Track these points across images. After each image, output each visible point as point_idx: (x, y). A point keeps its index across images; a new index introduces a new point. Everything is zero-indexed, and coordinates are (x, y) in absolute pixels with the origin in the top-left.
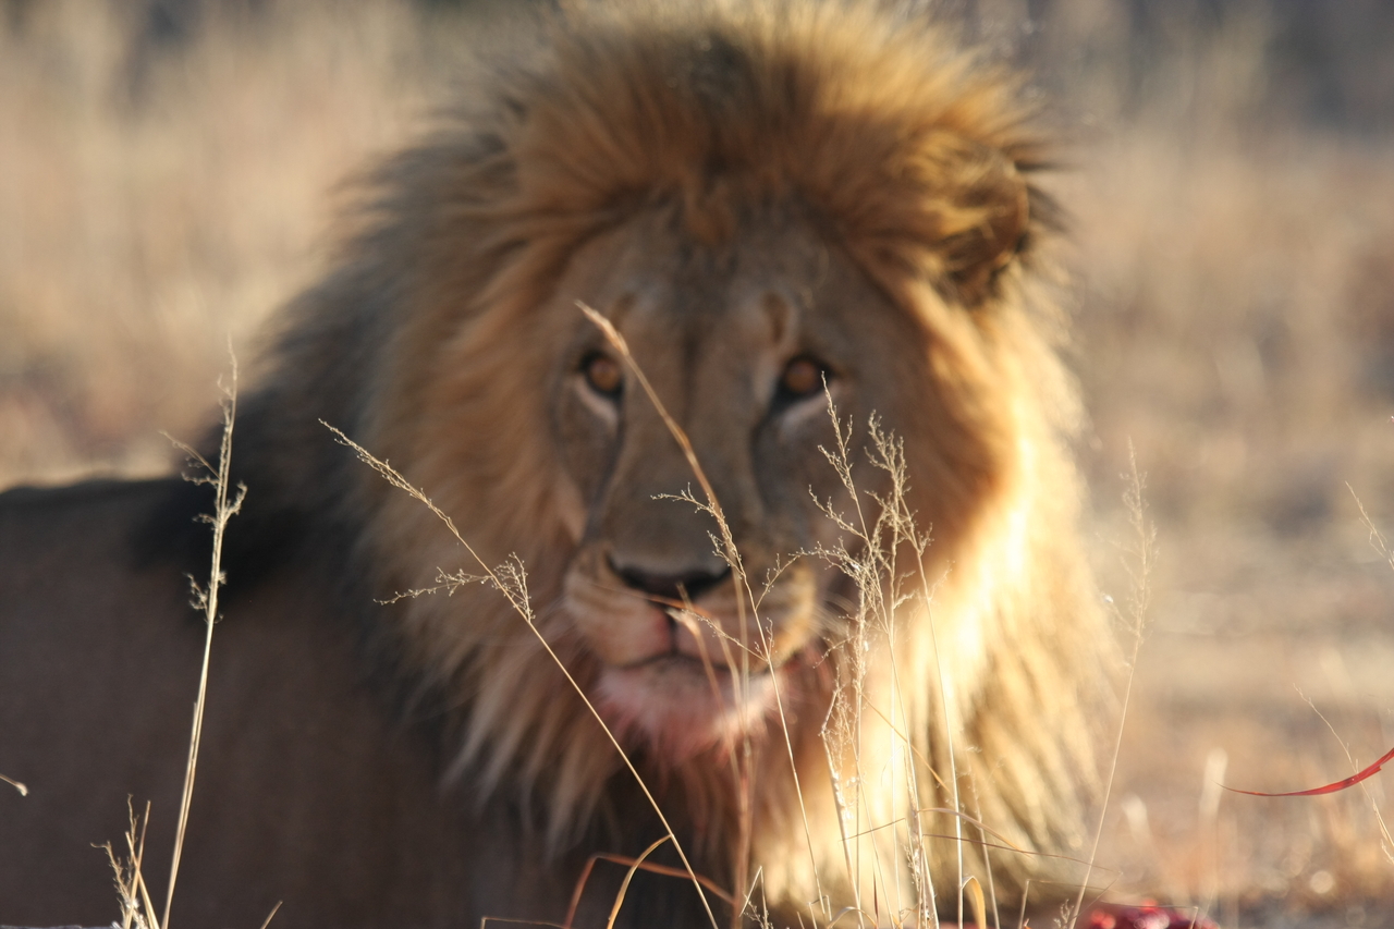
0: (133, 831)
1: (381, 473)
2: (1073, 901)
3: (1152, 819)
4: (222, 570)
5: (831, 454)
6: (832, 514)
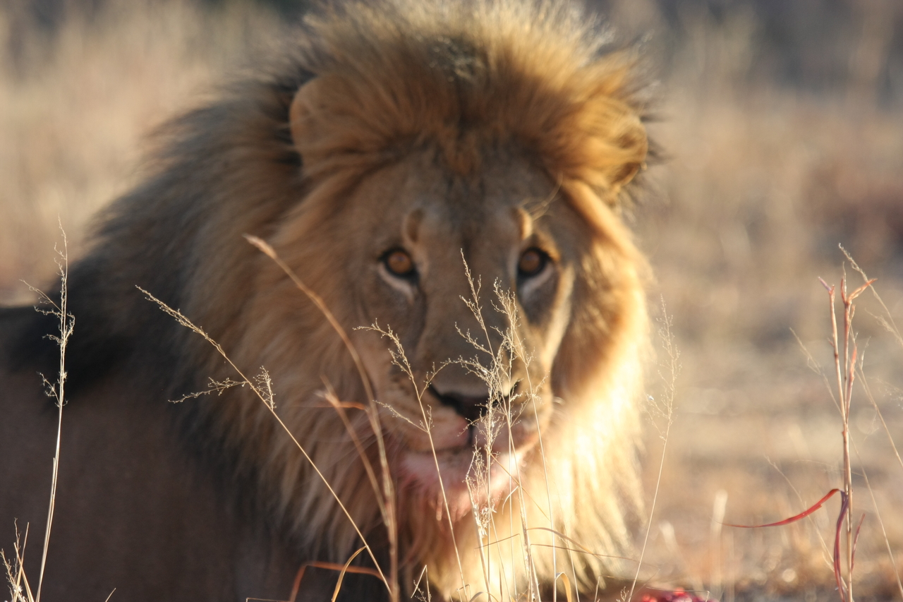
0: (18, 542)
1: (175, 318)
2: (629, 587)
3: (677, 534)
4: (65, 370)
5: (468, 301)
6: (470, 340)
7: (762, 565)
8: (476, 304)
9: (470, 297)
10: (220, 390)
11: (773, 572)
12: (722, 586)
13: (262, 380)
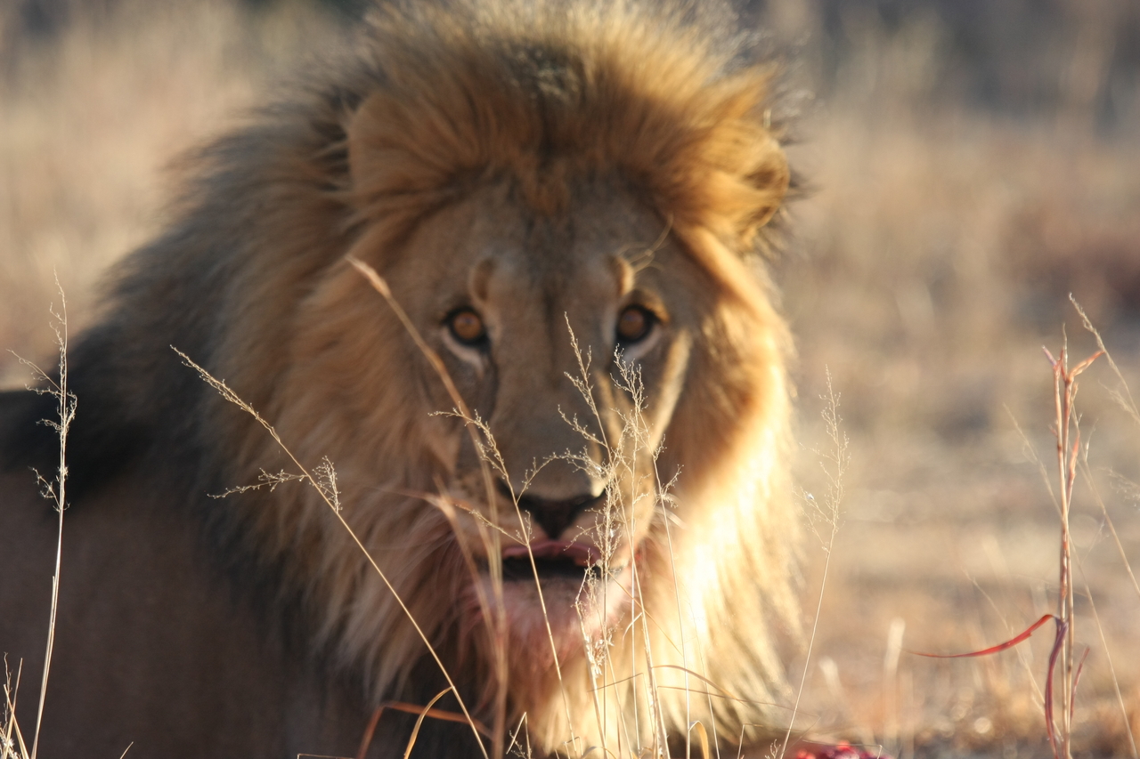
0: (8, 682)
1: (218, 391)
2: (781, 740)
3: (842, 674)
4: (66, 465)
5: (575, 379)
6: (578, 428)
7: (947, 713)
8: (584, 382)
9: (577, 373)
10: (273, 484)
11: (962, 721)
12: (899, 740)
13: (323, 474)
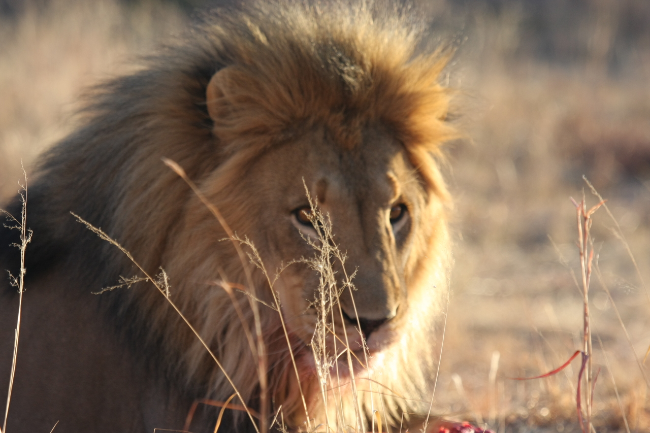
3: (464, 383)
5: (308, 214)
6: (310, 242)
7: (525, 405)
12: (497, 420)
